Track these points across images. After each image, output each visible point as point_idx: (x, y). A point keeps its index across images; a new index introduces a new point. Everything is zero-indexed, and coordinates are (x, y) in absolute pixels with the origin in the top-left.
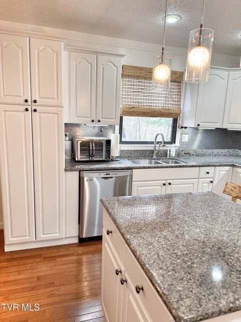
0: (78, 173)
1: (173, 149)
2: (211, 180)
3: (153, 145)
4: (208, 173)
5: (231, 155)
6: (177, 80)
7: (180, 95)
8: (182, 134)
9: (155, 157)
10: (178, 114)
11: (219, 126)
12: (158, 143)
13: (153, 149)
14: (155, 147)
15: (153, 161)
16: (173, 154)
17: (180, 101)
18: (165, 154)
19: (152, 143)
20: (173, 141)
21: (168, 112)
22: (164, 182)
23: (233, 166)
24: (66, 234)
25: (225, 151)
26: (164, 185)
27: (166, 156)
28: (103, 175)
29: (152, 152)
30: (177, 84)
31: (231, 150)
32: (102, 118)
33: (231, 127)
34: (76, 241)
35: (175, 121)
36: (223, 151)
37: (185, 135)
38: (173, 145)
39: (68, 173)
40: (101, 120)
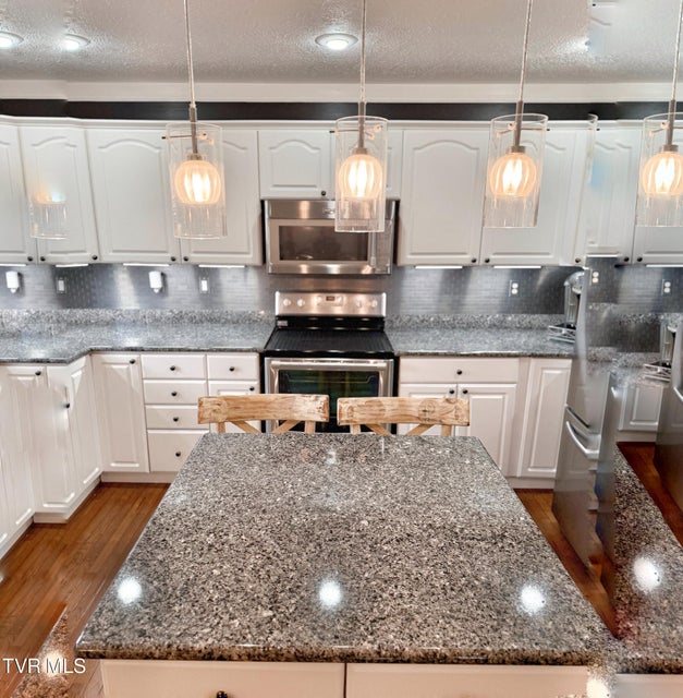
23: (91, 352)
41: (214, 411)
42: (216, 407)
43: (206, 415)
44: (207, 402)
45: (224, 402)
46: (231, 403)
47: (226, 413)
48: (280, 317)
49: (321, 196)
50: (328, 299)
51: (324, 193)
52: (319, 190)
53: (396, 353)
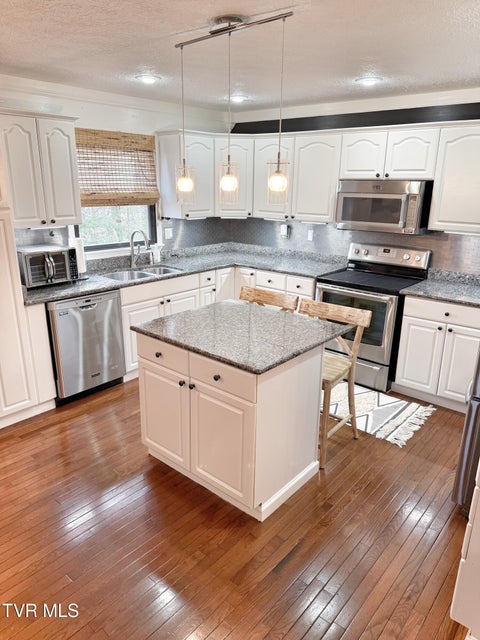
0: (43, 305)
1: (156, 252)
2: (214, 287)
3: (129, 248)
4: (209, 279)
5: (226, 251)
6: (148, 149)
7: (154, 171)
8: (164, 228)
9: (134, 266)
10: (156, 200)
11: (211, 214)
12: (136, 244)
13: (129, 254)
14: (133, 251)
15: (136, 273)
16: (158, 258)
17: (155, 180)
18: (146, 260)
19: (127, 245)
20: (154, 239)
21: (142, 197)
22: (162, 300)
23: (235, 266)
24: (38, 399)
25: (218, 246)
26: (162, 303)
27: (149, 263)
28: (82, 303)
29: (129, 259)
30: (148, 154)
31: (225, 244)
32: (57, 216)
33: (225, 215)
34: (52, 406)
35: (152, 209)
36: (216, 246)
37: (169, 229)
38: (155, 245)
39: (29, 308)
40: (55, 219)
43: (243, 295)
48: (351, 261)
49: (375, 178)
50: (385, 251)
51: (378, 175)
52: (375, 173)
53: (400, 292)
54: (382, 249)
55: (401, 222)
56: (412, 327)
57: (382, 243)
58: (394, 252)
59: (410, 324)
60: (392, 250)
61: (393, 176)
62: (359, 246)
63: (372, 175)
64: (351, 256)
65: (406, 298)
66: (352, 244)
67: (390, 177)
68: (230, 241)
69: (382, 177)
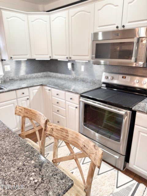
4: (23, 93)
5: (46, 76)
8: (4, 65)
23: (42, 85)
37: (7, 66)
41: (20, 112)
42: (20, 111)
43: (17, 112)
44: (18, 108)
45: (23, 109)
46: (26, 110)
47: (23, 114)
48: (104, 83)
49: (116, 29)
50: (123, 77)
51: (117, 27)
52: (116, 26)
53: (133, 109)
54: (121, 76)
55: (133, 58)
56: (141, 133)
57: (121, 72)
58: (128, 78)
59: (139, 131)
60: (127, 77)
61: (128, 26)
62: (108, 74)
63: (113, 28)
64: (104, 80)
65: (137, 114)
66: (104, 73)
67: (126, 28)
68: (48, 71)
69: (120, 28)
